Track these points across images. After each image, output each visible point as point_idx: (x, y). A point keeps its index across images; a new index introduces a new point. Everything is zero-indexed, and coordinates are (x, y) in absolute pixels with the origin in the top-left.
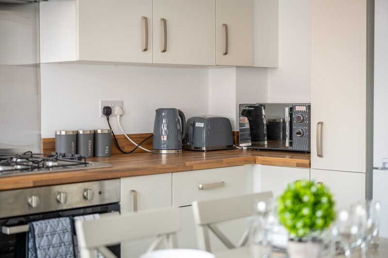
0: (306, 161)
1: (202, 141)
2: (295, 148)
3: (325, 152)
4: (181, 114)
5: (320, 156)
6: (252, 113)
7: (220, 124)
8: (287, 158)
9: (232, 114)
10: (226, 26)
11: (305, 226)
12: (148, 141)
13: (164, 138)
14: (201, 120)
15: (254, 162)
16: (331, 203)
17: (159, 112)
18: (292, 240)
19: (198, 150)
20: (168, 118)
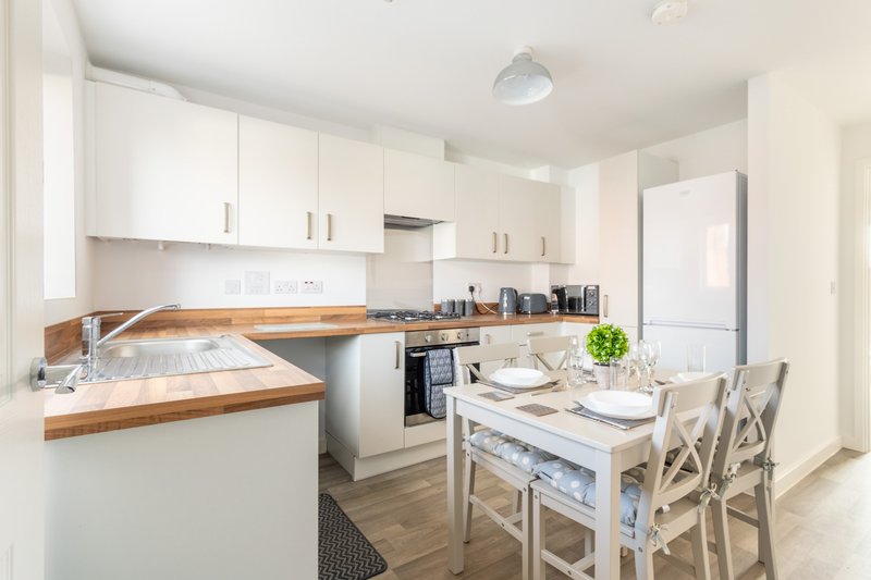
0: (596, 320)
1: (528, 307)
2: (588, 312)
3: (609, 314)
4: (516, 292)
5: (606, 316)
6: (559, 292)
7: (538, 298)
8: (583, 318)
9: (547, 292)
10: (543, 239)
11: (607, 354)
12: (496, 307)
13: (505, 305)
14: (528, 295)
15: (562, 320)
16: (625, 340)
17: (502, 290)
18: (597, 364)
19: (526, 313)
20: (507, 292)
